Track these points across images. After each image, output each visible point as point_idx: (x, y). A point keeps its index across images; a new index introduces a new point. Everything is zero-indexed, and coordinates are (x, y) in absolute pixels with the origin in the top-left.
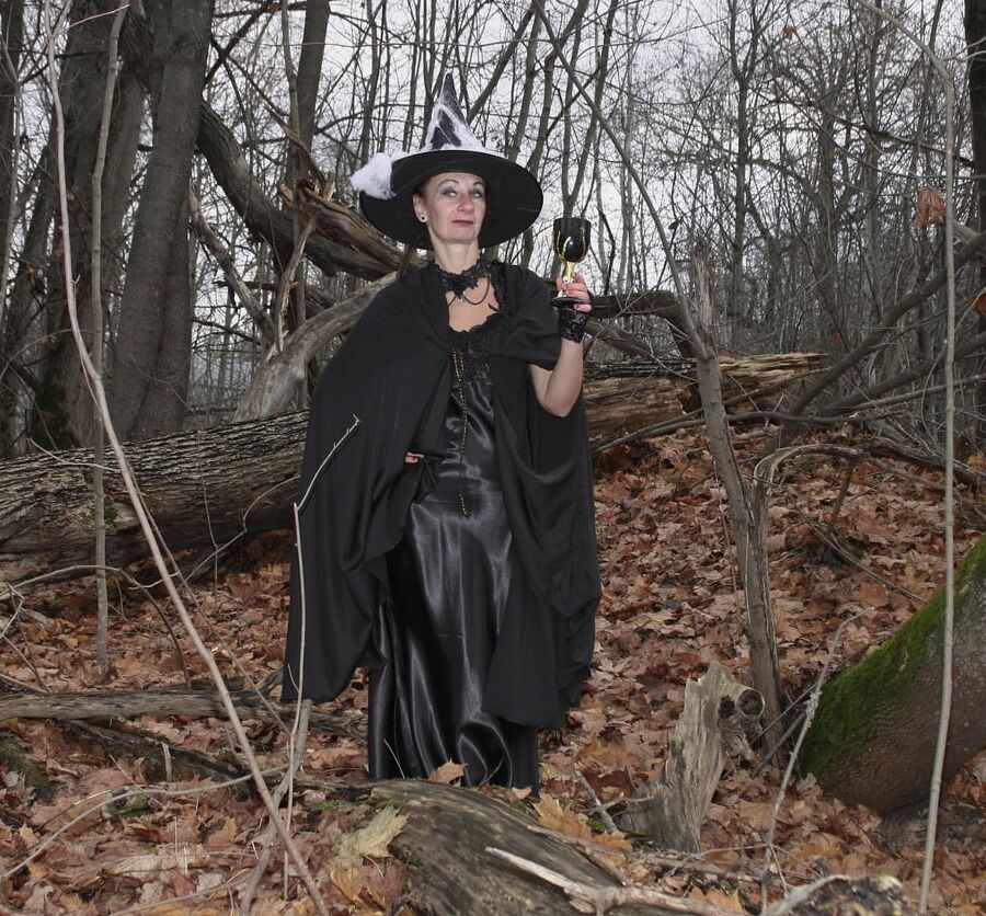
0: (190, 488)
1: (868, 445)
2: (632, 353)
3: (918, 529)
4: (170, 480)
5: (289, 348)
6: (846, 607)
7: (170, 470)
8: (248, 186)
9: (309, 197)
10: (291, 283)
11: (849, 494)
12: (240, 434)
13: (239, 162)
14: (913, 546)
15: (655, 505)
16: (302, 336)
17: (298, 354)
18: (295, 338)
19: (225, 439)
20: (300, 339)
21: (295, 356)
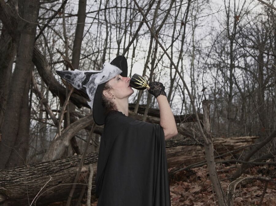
0: (23, 187)
1: (273, 176)
2: (187, 136)
4: (16, 184)
5: (63, 134)
7: (16, 180)
8: (50, 76)
10: (64, 111)
11: (267, 193)
12: (42, 167)
13: (47, 68)
15: (194, 195)
16: (68, 130)
17: (66, 137)
18: (65, 131)
19: (37, 169)
20: (67, 131)
21: (65, 137)
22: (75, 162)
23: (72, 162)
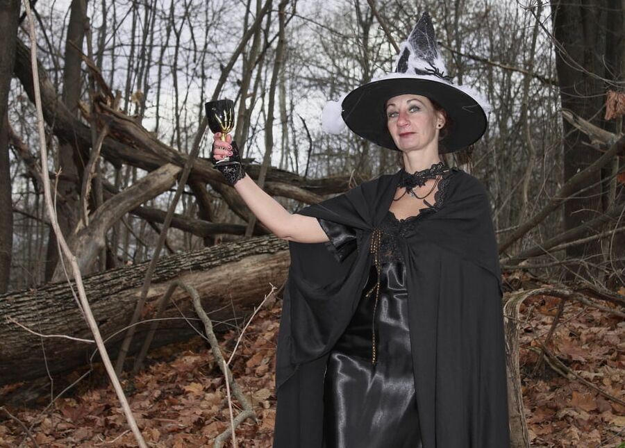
1: (577, 287)
3: (606, 349)
4: (11, 328)
5: (92, 223)
6: (564, 412)
9: (103, 109)
10: (92, 174)
12: (64, 290)
13: (46, 83)
14: (604, 363)
16: (101, 214)
17: (99, 228)
18: (96, 215)
19: (52, 295)
20: (99, 217)
21: (97, 229)
22: (131, 279)
23: (125, 278)
